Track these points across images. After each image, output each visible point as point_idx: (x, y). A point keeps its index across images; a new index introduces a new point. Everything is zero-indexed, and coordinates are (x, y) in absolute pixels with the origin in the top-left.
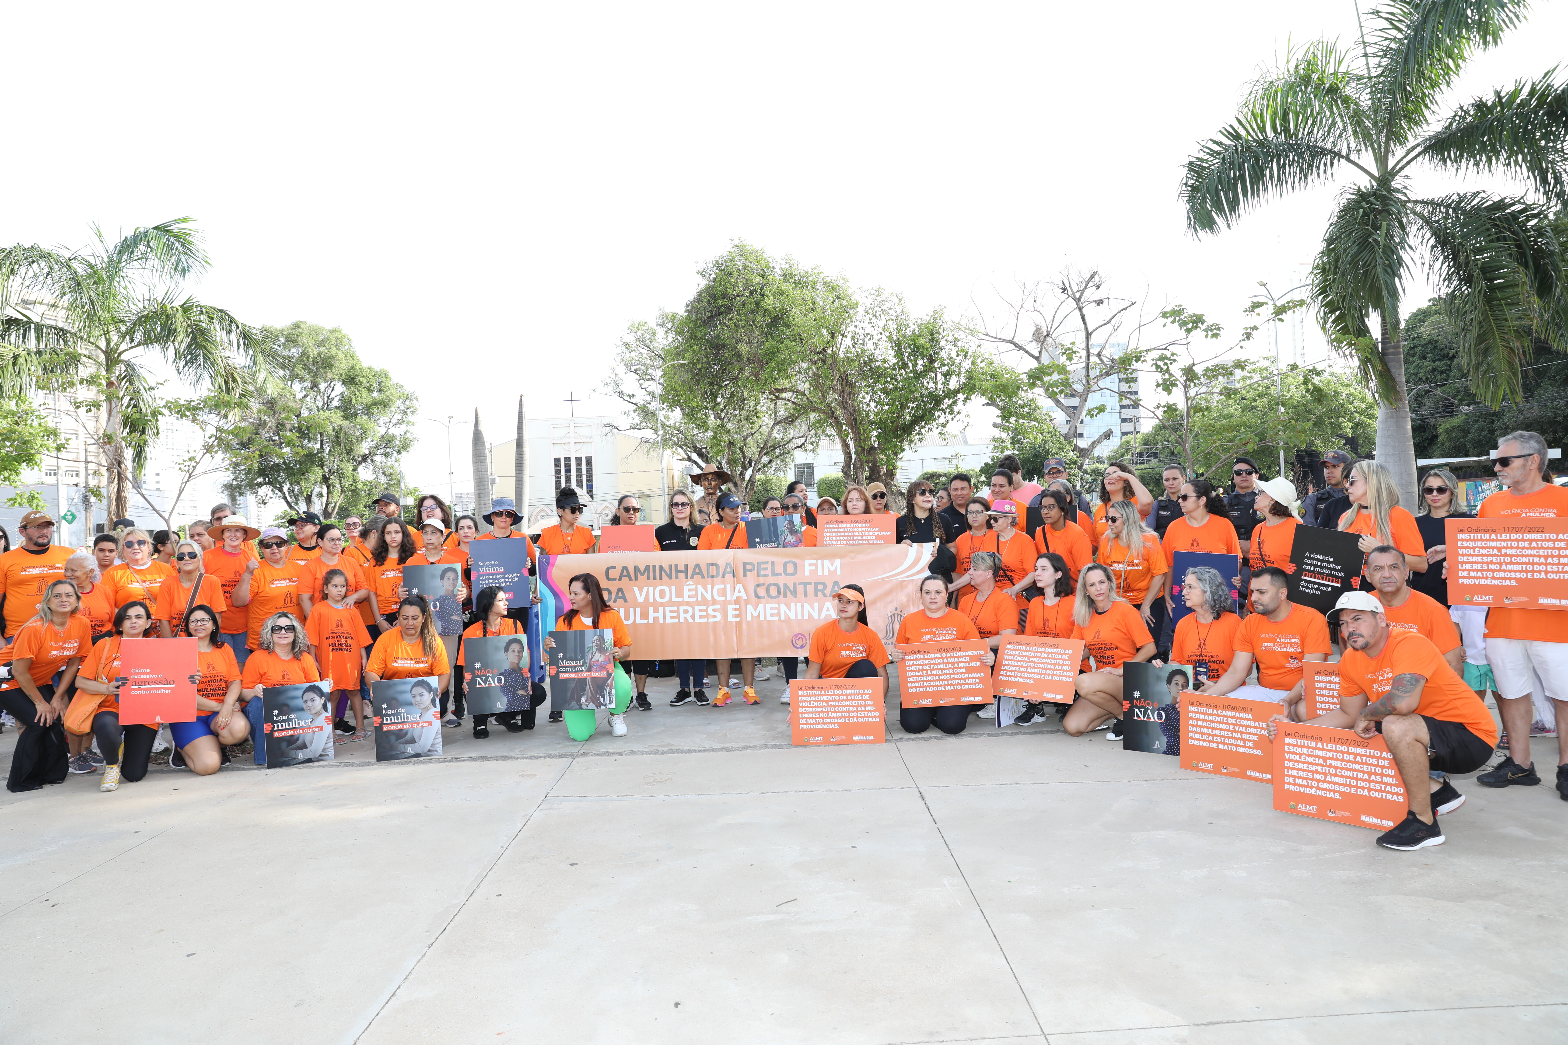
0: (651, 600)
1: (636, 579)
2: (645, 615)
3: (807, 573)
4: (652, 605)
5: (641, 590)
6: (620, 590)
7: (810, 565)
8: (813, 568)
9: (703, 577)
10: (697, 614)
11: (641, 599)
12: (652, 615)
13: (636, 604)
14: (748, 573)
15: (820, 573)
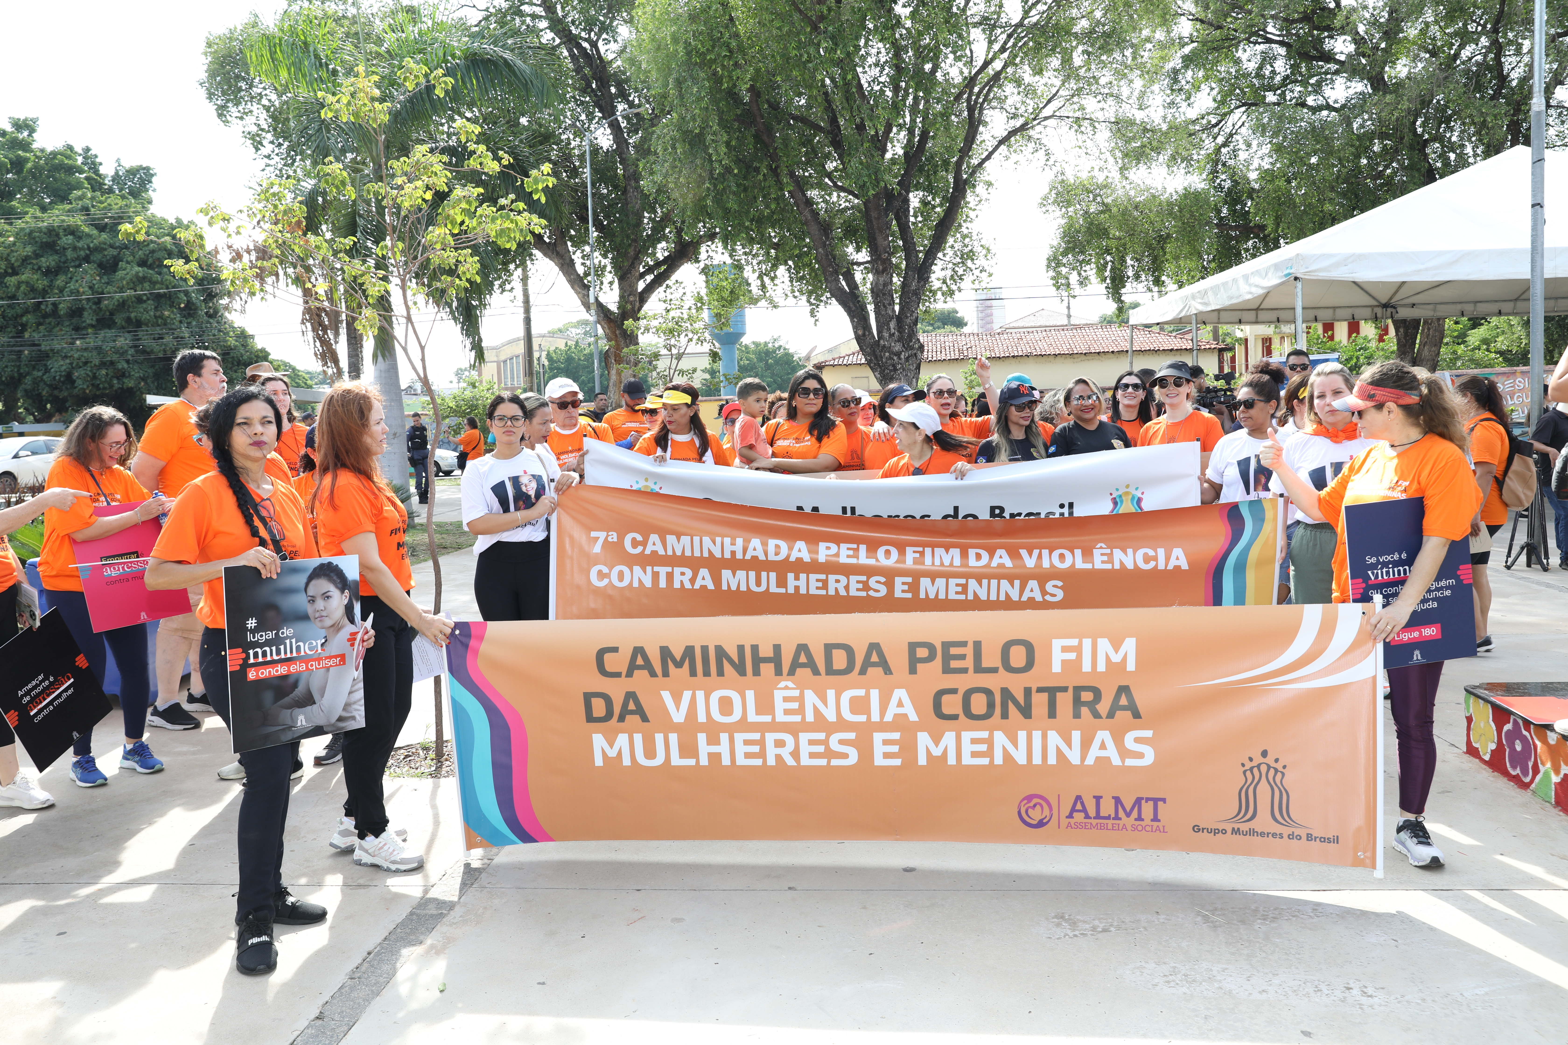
0: (702, 718)
1: (666, 674)
2: (688, 749)
3: (1056, 668)
4: (702, 728)
5: (677, 698)
6: (631, 696)
7: (1065, 649)
8: (1072, 656)
9: (816, 672)
10: (805, 749)
11: (678, 716)
12: (704, 749)
13: (669, 726)
14: (919, 666)
15: (1087, 667)
